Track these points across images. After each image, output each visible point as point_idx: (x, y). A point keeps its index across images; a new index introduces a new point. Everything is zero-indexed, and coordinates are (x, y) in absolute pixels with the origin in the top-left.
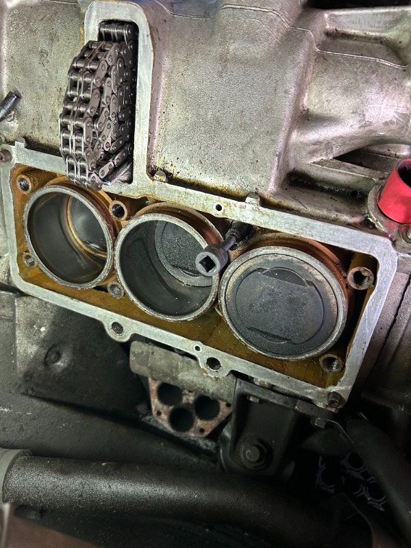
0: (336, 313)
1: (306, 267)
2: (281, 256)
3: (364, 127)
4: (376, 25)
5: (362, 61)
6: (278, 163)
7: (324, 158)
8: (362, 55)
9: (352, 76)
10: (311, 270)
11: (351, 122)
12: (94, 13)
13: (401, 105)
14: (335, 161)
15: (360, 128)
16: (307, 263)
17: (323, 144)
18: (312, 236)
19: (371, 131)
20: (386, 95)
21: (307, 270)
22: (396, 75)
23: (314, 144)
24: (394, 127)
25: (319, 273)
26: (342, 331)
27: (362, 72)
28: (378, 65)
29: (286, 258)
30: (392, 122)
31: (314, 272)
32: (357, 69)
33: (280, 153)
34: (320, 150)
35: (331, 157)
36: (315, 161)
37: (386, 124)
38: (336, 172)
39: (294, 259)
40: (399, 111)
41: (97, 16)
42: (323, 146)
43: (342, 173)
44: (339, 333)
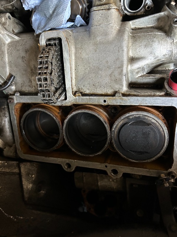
0: (164, 135)
1: (147, 117)
2: (135, 115)
3: (156, 58)
4: (150, 22)
5: (149, 35)
6: (126, 78)
7: (142, 74)
8: (148, 33)
9: (146, 41)
10: (149, 118)
11: (150, 57)
12: (43, 37)
13: (168, 47)
14: (147, 74)
15: (154, 59)
16: (147, 116)
17: (141, 68)
18: (146, 104)
19: (159, 60)
20: (161, 45)
21: (147, 119)
22: (163, 37)
23: (138, 69)
24: (167, 56)
25: (153, 119)
26: (168, 142)
27: (150, 38)
28: (155, 34)
29: (137, 116)
30: (166, 55)
31: (151, 119)
32: (148, 38)
33: (125, 74)
34: (140, 71)
35: (145, 73)
36: (139, 76)
37: (164, 55)
38: (148, 79)
39: (141, 115)
40: (168, 50)
41: (45, 38)
42: (141, 69)
43: (151, 78)
44: (167, 143)
